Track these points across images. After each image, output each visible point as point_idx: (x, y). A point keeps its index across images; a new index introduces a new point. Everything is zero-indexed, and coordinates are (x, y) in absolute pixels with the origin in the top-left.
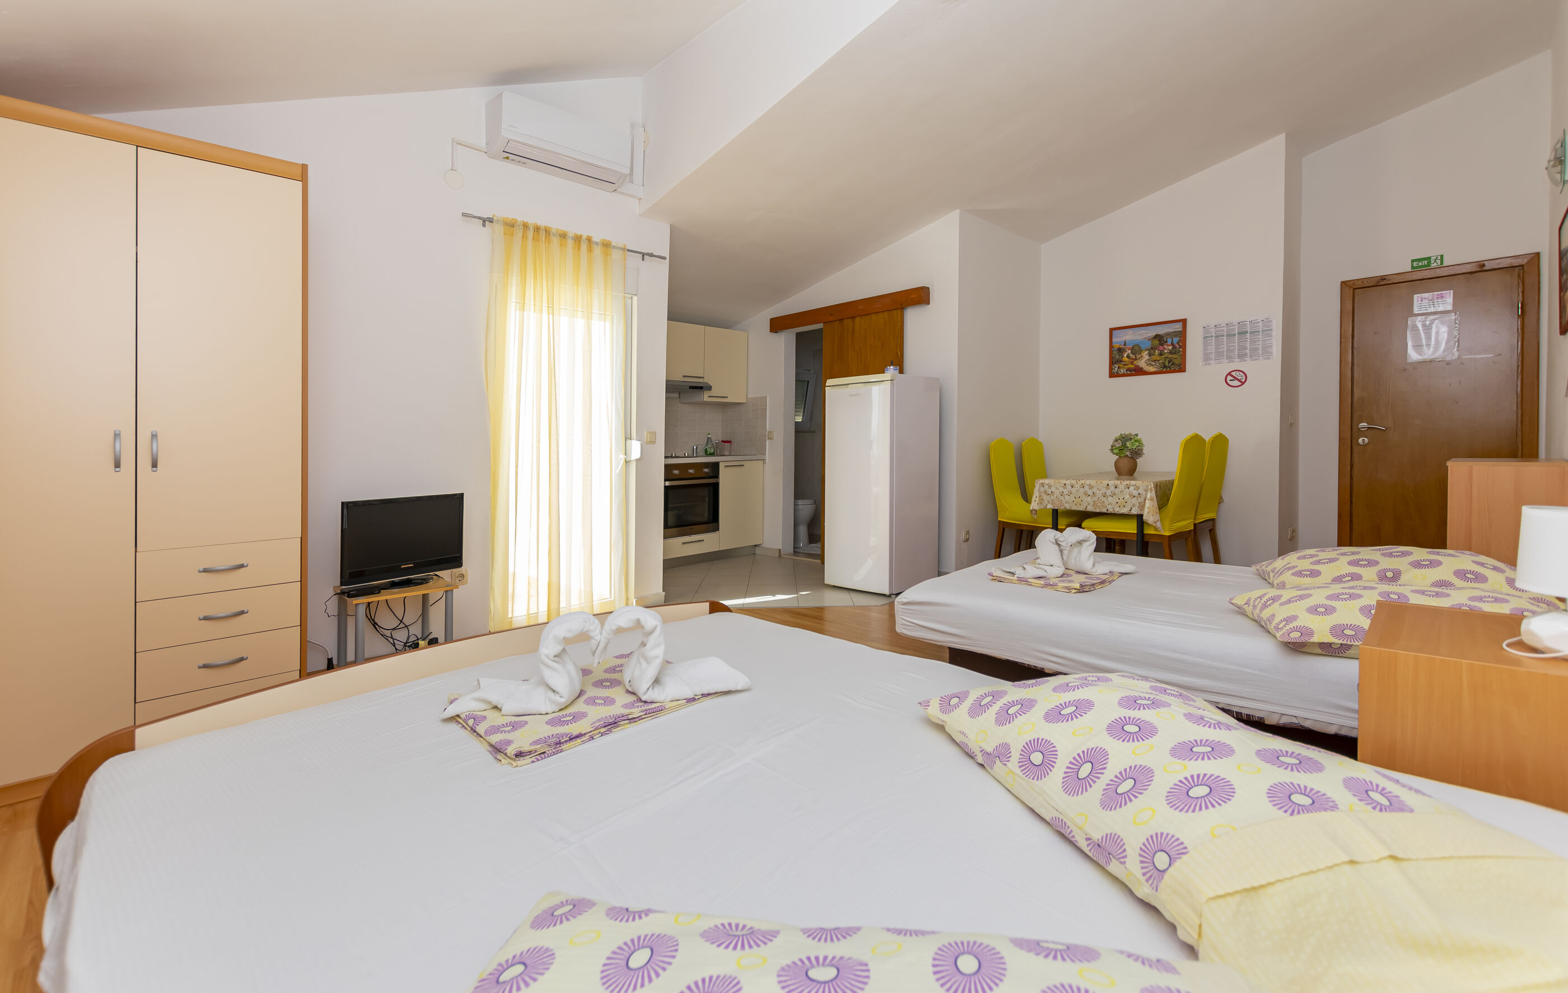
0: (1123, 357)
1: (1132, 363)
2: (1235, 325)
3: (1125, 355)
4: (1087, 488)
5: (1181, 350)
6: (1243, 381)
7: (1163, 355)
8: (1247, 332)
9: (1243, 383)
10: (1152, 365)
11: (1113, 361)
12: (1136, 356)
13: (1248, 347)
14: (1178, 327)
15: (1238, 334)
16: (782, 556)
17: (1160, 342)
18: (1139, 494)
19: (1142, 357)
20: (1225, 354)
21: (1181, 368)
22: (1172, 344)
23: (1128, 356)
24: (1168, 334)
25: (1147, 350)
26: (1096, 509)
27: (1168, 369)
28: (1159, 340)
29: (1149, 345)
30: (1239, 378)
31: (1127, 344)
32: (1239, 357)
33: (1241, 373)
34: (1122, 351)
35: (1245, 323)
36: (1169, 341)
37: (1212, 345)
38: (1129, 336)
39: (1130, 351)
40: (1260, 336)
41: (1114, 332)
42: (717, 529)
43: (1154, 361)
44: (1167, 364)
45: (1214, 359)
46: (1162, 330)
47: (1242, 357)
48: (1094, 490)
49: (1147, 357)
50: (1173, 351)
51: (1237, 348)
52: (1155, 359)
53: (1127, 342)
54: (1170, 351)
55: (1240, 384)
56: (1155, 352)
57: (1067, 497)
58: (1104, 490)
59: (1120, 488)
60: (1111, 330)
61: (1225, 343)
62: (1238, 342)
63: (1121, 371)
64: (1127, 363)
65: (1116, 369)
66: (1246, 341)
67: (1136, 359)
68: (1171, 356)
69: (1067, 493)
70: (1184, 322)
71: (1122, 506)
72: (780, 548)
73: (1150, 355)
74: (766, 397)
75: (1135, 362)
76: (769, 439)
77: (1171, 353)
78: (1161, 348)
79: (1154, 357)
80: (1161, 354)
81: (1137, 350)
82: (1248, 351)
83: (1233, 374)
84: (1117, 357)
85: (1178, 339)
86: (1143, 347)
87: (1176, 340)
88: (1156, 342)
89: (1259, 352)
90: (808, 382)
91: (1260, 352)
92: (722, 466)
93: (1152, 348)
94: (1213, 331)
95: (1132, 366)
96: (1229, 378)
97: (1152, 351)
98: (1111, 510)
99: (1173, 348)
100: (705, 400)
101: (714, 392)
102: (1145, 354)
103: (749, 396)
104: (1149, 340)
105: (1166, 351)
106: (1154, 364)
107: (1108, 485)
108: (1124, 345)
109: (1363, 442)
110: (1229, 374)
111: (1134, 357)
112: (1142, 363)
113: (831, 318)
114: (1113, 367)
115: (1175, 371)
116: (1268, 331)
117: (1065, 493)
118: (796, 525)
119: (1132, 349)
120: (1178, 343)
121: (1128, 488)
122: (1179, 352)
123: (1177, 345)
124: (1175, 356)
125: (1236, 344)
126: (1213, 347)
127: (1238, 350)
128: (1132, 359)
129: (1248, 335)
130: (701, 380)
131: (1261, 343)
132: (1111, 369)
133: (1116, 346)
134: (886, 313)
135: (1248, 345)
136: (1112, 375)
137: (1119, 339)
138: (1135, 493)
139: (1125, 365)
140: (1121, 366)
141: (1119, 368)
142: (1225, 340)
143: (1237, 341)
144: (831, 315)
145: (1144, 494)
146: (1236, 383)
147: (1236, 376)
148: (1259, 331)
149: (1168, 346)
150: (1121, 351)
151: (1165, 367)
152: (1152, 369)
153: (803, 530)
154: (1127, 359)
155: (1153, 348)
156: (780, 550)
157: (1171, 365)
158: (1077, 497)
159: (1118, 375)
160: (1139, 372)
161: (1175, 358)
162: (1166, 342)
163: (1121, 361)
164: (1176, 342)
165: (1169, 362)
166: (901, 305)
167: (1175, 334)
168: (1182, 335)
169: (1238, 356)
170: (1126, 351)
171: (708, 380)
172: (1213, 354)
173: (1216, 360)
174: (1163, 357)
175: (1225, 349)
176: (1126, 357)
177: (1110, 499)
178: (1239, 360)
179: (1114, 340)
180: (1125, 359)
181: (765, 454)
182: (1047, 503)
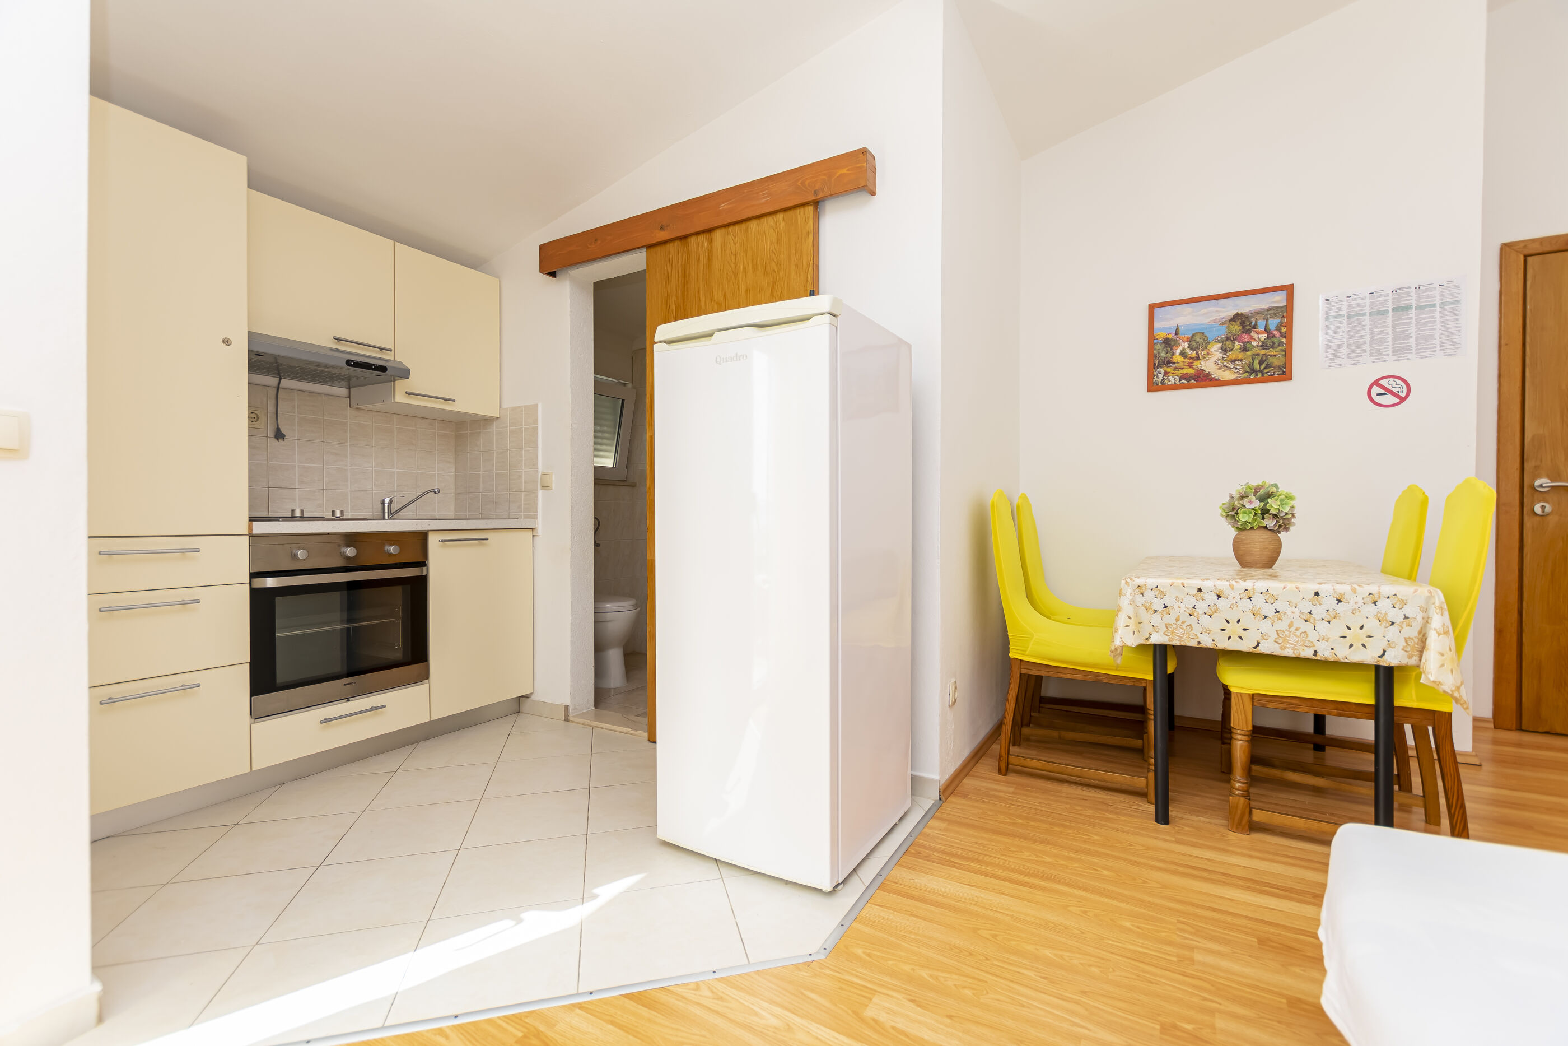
0: (1173, 354)
1: (1190, 365)
2: (1387, 295)
3: (1178, 352)
4: (1258, 600)
5: (1284, 340)
6: (1403, 395)
7: (1248, 350)
8: (1408, 308)
9: (1402, 400)
10: (1229, 368)
11: (1155, 363)
12: (1197, 353)
13: (1414, 335)
14: (1279, 300)
15: (1393, 310)
16: (570, 719)
17: (1243, 328)
18: (1406, 618)
19: (1208, 354)
20: (1368, 347)
21: (1284, 374)
22: (1267, 330)
23: (1183, 354)
24: (1258, 313)
25: (1219, 341)
26: (1283, 648)
27: (1260, 375)
28: (1243, 324)
29: (1222, 332)
30: (1395, 390)
31: (1180, 332)
32: (1395, 352)
33: (1399, 382)
34: (1172, 343)
35: (1407, 290)
36: (1261, 324)
37: (1343, 332)
38: (1187, 318)
39: (1186, 345)
40: (1437, 314)
41: (1157, 311)
42: (425, 676)
43: (1233, 361)
44: (1256, 366)
45: (1346, 356)
46: (1247, 306)
47: (1400, 352)
48: (1279, 605)
49: (1219, 355)
50: (1269, 343)
51: (1390, 335)
52: (1234, 357)
53: (1181, 329)
54: (1263, 342)
55: (1397, 400)
56: (1233, 345)
57: (1205, 620)
58: (1305, 607)
59: (1352, 602)
60: (1152, 308)
61: (1367, 327)
62: (1393, 326)
63: (1169, 380)
64: (1181, 365)
65: (1161, 376)
66: (1409, 323)
67: (1198, 359)
68: (1264, 352)
69: (1206, 609)
70: (1289, 290)
71: (1357, 645)
72: (568, 702)
73: (1224, 350)
74: (537, 405)
75: (1197, 364)
76: (545, 487)
77: (1264, 346)
78: (1246, 337)
79: (1232, 355)
80: (1245, 349)
81: (1198, 342)
82: (1412, 342)
83: (1383, 382)
84: (1163, 354)
85: (1279, 320)
86: (1210, 336)
87: (1273, 323)
88: (1236, 328)
89: (1434, 342)
90: (623, 401)
91: (1437, 342)
92: (433, 541)
93: (1228, 339)
94: (1345, 305)
95: (1191, 371)
96: (1376, 390)
97: (1229, 344)
98: (1325, 653)
99: (1268, 337)
100: (397, 400)
101: (416, 382)
102: (1215, 349)
103: (504, 406)
104: (1223, 323)
105: (1254, 343)
106: (1232, 366)
107: (1317, 594)
108: (1176, 334)
109: (1543, 511)
110: (1376, 383)
111: (1194, 354)
112: (1209, 366)
113: (663, 236)
114: (1155, 373)
115: (1272, 379)
116: (1452, 305)
117: (1200, 610)
118: (599, 648)
119: (1190, 340)
120: (1278, 328)
121: (1375, 603)
122: (1280, 344)
123: (1275, 333)
124: (1272, 352)
125: (1390, 330)
126: (1345, 335)
127: (1394, 339)
128: (1191, 358)
129: (1413, 313)
130: (389, 356)
131: (1437, 326)
132: (1151, 376)
133: (1161, 335)
134: (780, 216)
135: (1413, 330)
136: (1153, 387)
137: (1166, 322)
138: (1396, 615)
139: (1176, 368)
140: (1169, 370)
141: (1166, 373)
142: (1367, 322)
143: (1390, 324)
144: (662, 228)
145: (1419, 618)
146: (1390, 399)
147: (1389, 387)
148: (1434, 305)
149: (1258, 333)
150: (1168, 343)
151: (1253, 371)
152: (1228, 376)
153: (615, 657)
154: (1181, 359)
155: (1230, 338)
156: (567, 707)
157: (1265, 368)
158: (1233, 620)
159: (1164, 387)
160: (1203, 380)
161: (1271, 356)
162: (1255, 327)
163: (1169, 362)
164: (1275, 326)
165: (1260, 363)
166: (816, 193)
167: (1271, 312)
168: (1286, 312)
169: (1393, 352)
170: (1179, 345)
171: (403, 357)
172: (1345, 347)
173: (1349, 358)
174: (1248, 353)
175: (1367, 339)
176: (1180, 354)
177: (1323, 627)
178: (1395, 357)
179: (1157, 325)
180: (1177, 358)
181: (535, 517)
182: (1151, 629)
